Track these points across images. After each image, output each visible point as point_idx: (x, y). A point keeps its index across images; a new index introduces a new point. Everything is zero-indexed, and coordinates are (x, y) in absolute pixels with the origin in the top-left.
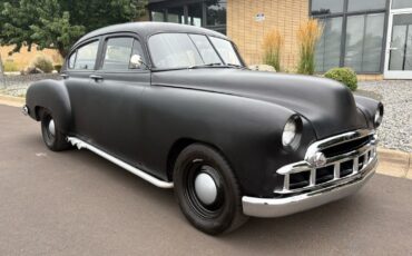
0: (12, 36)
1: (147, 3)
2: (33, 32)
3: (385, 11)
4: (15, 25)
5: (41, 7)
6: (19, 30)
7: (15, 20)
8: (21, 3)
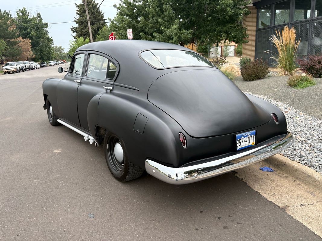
8: (150, 16)
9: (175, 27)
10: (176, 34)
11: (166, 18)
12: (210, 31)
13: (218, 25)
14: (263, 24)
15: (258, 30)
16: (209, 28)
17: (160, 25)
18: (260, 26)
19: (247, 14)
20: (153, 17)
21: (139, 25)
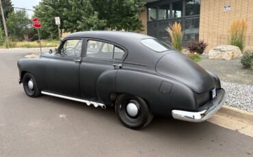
0: (68, 27)
1: (145, 3)
2: (78, 25)
4: (69, 21)
5: (84, 10)
6: (71, 24)
7: (69, 18)
8: (73, 8)
9: (95, 17)
10: (96, 23)
11: (86, 10)
12: (117, 21)
13: (123, 17)
14: (151, 18)
15: (148, 22)
16: (116, 19)
17: (81, 15)
18: (150, 20)
19: (142, 11)
20: (75, 8)
21: (63, 14)
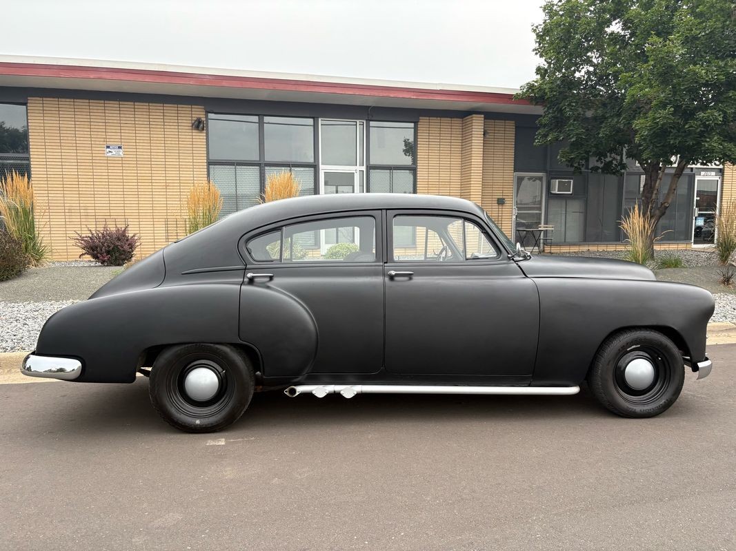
3: (315, 166)
